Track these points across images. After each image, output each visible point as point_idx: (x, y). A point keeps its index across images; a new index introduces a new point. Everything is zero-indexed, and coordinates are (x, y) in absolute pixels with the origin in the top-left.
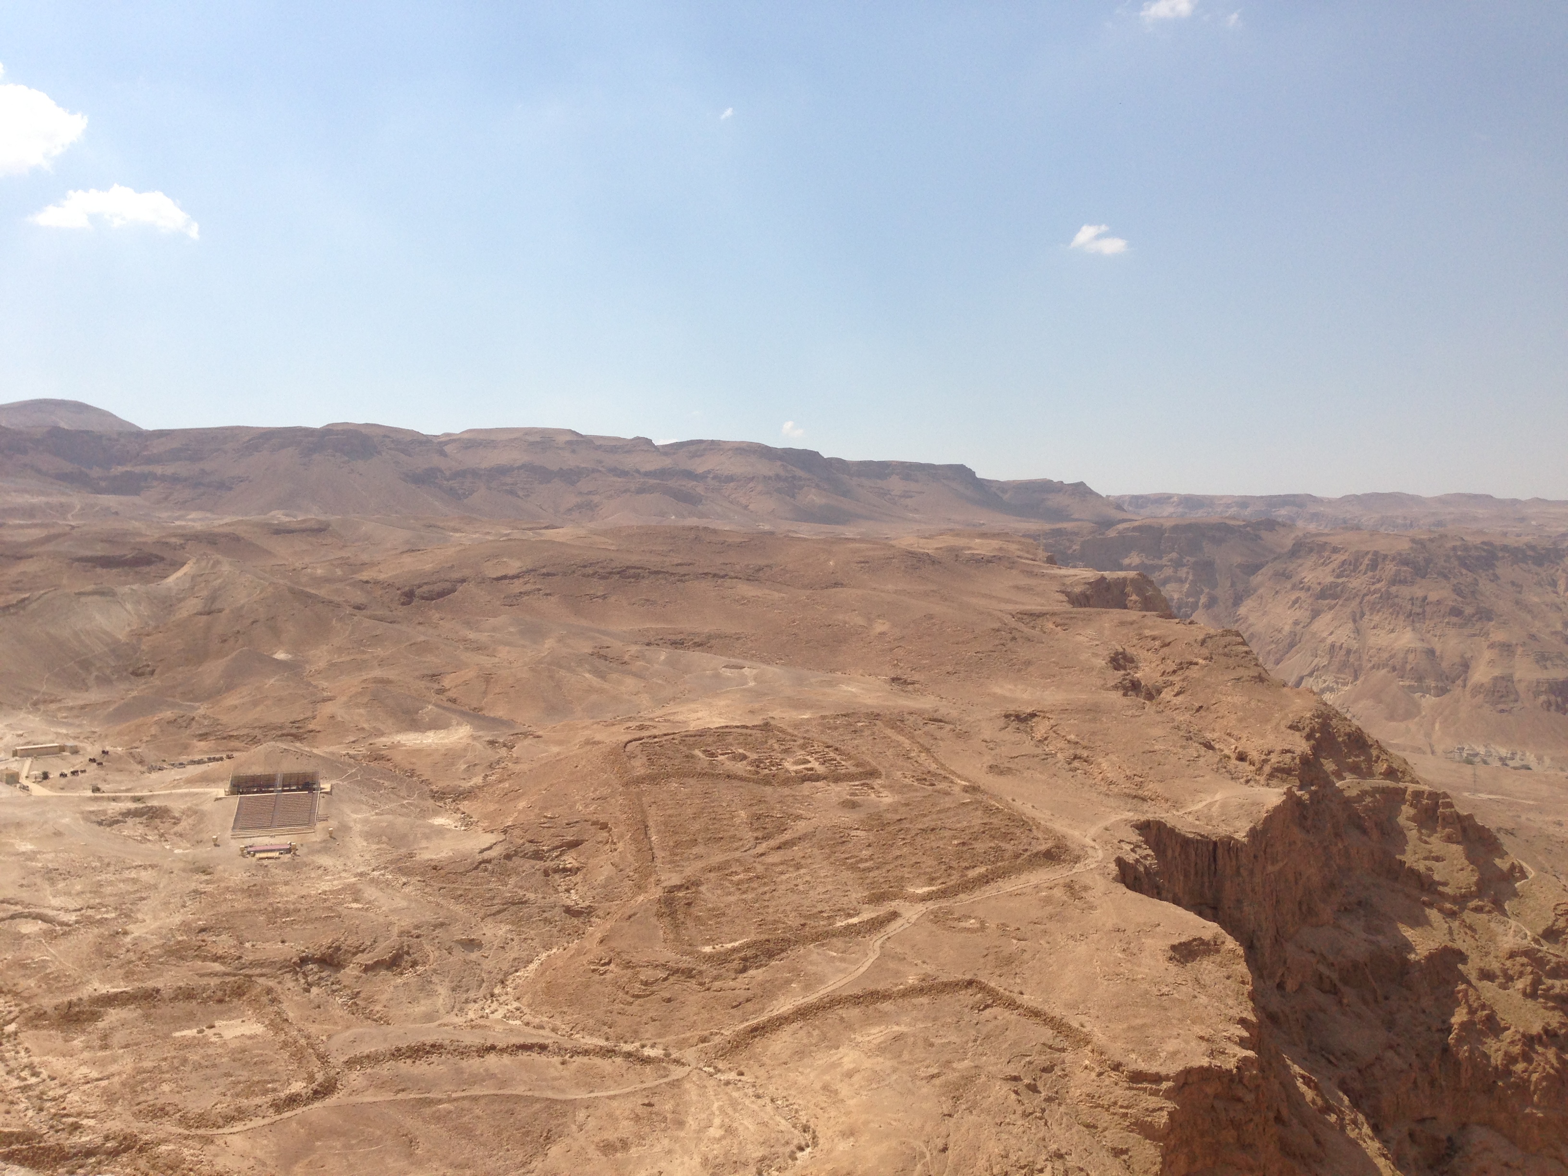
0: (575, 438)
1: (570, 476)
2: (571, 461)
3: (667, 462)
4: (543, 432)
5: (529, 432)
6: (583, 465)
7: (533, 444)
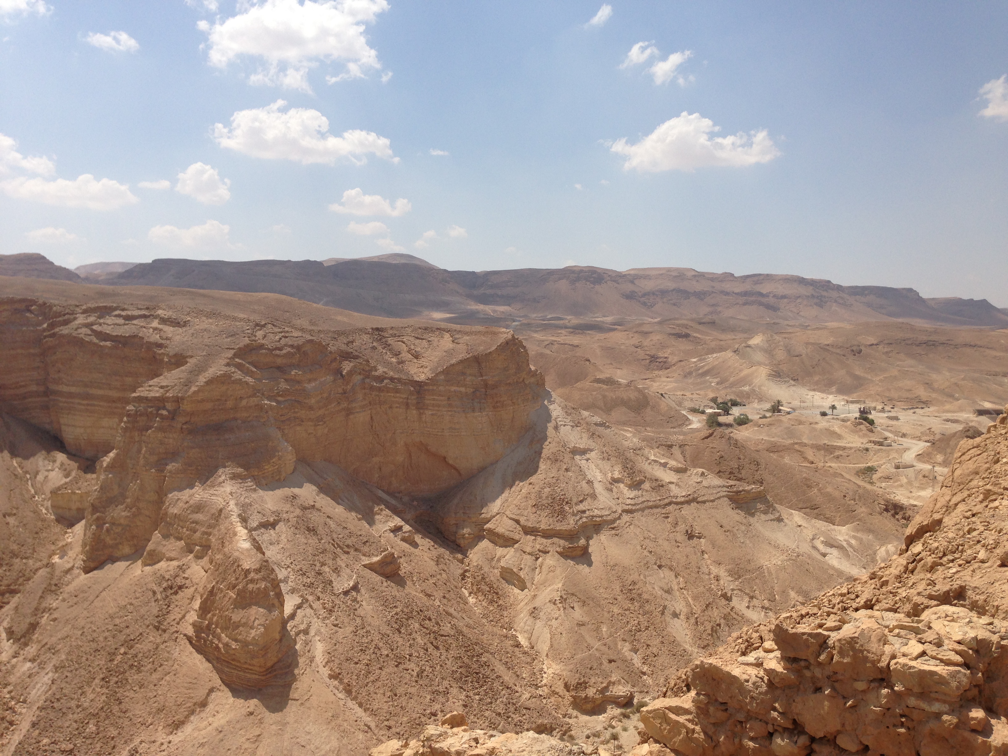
0: (697, 274)
1: (700, 295)
2: (699, 287)
3: (747, 287)
4: (677, 269)
5: (669, 270)
6: (705, 289)
7: (675, 277)
